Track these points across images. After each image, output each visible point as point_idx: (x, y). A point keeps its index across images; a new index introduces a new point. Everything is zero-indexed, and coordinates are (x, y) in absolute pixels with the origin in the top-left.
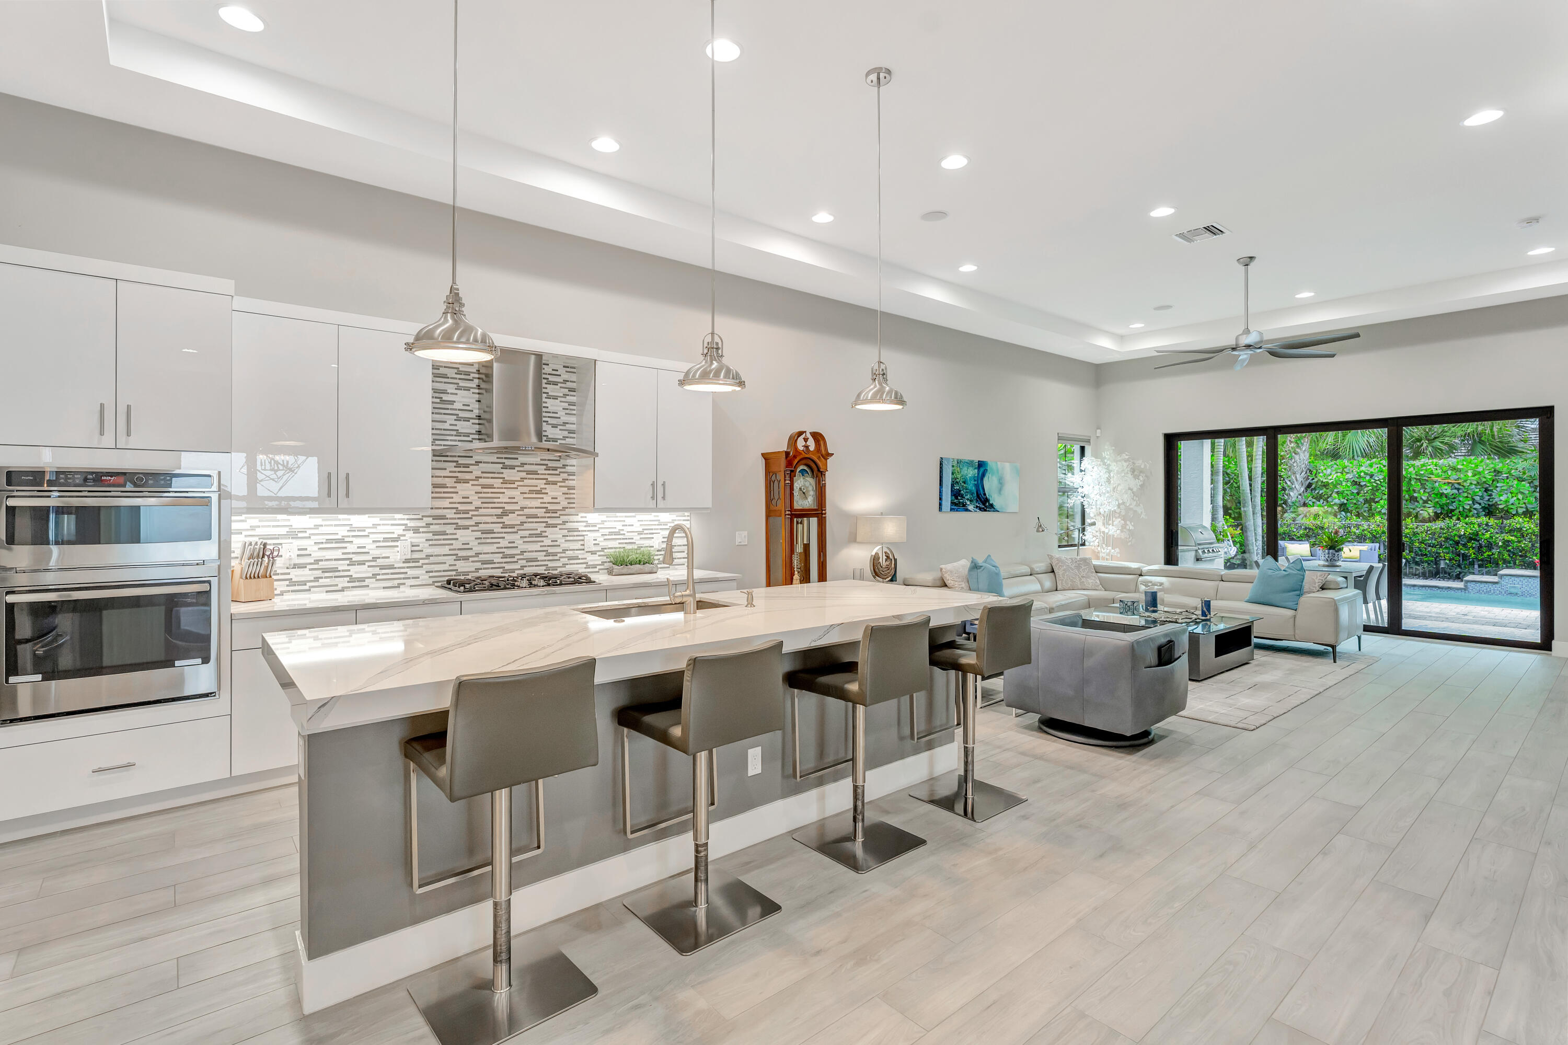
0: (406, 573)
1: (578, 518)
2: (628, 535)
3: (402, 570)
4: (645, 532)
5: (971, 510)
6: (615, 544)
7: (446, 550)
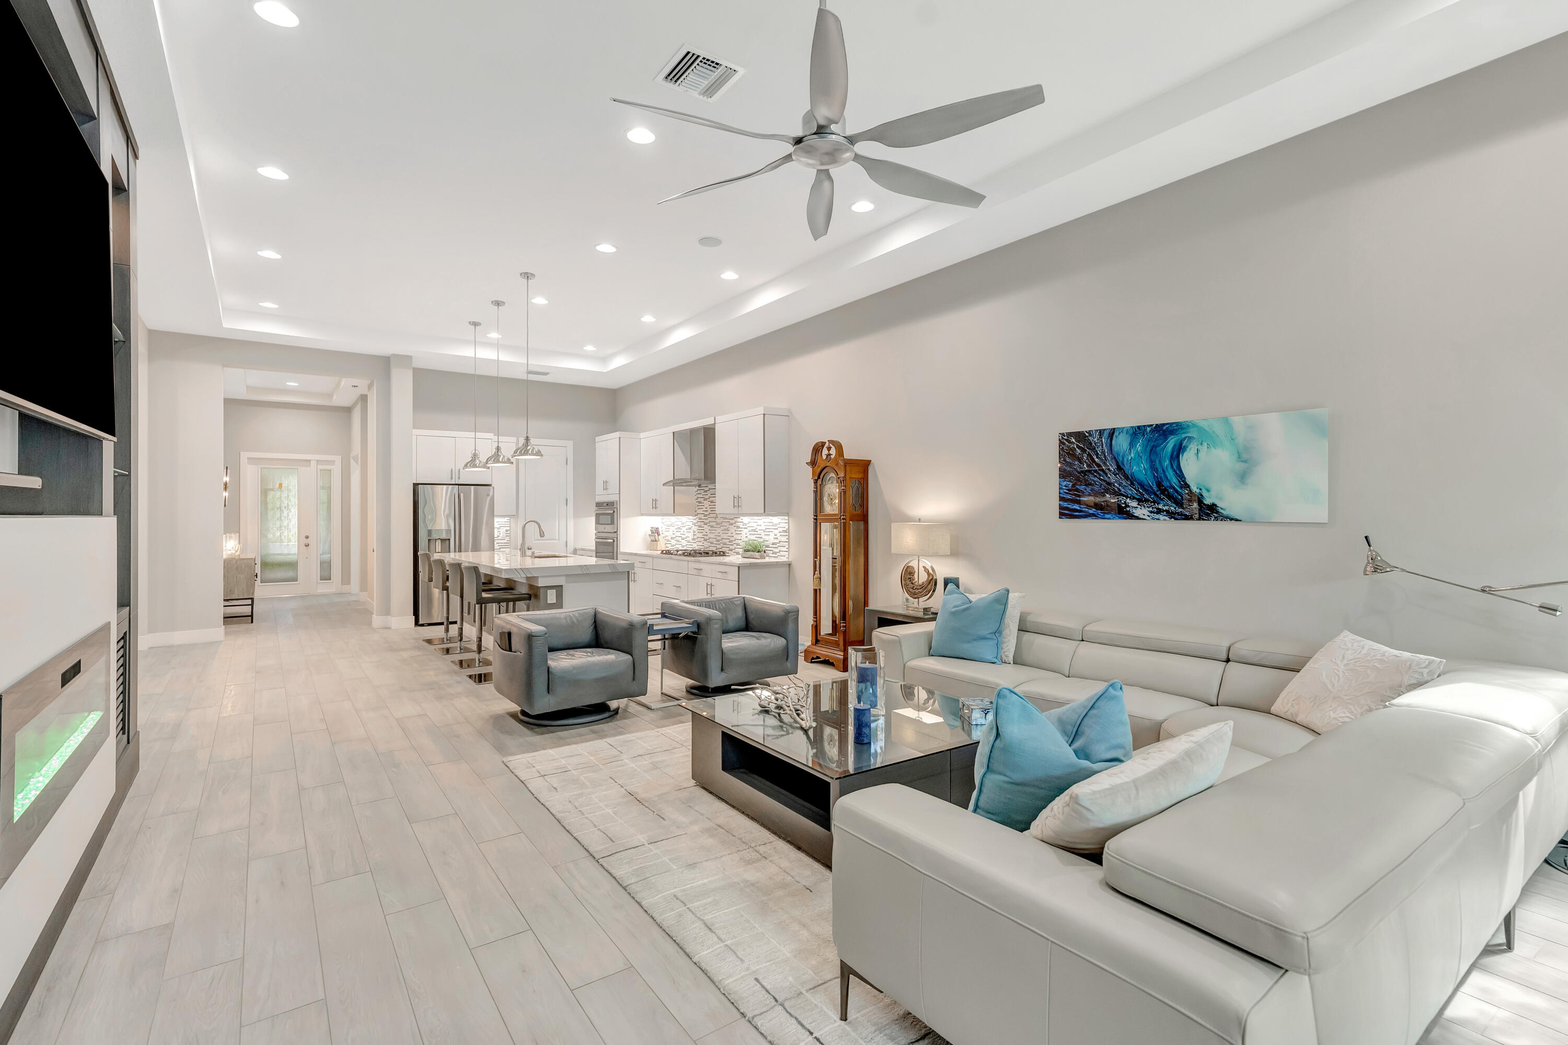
0: (692, 545)
1: (739, 520)
2: (759, 532)
3: (692, 544)
4: (767, 530)
5: (1141, 516)
6: (753, 537)
7: (700, 535)
